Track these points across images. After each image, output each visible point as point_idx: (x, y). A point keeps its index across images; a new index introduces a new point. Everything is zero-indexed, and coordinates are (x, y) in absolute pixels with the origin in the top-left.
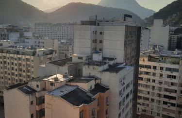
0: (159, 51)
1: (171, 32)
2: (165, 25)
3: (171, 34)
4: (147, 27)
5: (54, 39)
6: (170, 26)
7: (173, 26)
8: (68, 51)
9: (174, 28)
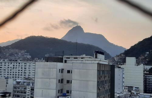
0: (135, 94)
1: (145, 72)
2: (138, 63)
3: (146, 74)
4: (119, 66)
5: (7, 78)
6: (144, 65)
7: (146, 64)
8: (25, 93)
9: (148, 67)
